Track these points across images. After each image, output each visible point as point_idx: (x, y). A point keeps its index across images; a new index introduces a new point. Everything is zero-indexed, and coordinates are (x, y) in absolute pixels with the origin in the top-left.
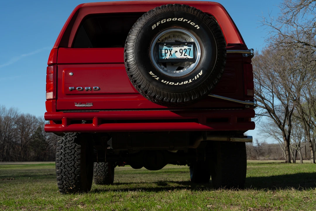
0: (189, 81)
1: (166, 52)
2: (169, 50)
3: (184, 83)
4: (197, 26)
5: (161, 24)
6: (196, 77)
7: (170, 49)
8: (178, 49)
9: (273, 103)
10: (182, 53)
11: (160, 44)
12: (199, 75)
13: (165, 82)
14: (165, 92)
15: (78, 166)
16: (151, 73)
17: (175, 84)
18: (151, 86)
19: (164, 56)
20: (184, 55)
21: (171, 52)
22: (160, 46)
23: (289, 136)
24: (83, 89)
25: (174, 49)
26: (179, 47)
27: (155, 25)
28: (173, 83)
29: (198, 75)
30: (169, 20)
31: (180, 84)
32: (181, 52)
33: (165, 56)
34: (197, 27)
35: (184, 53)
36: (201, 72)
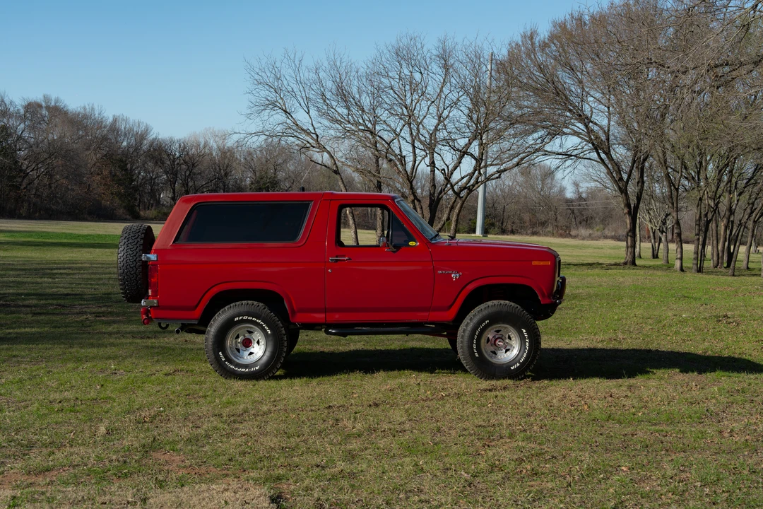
9: (609, 130)
23: (637, 207)
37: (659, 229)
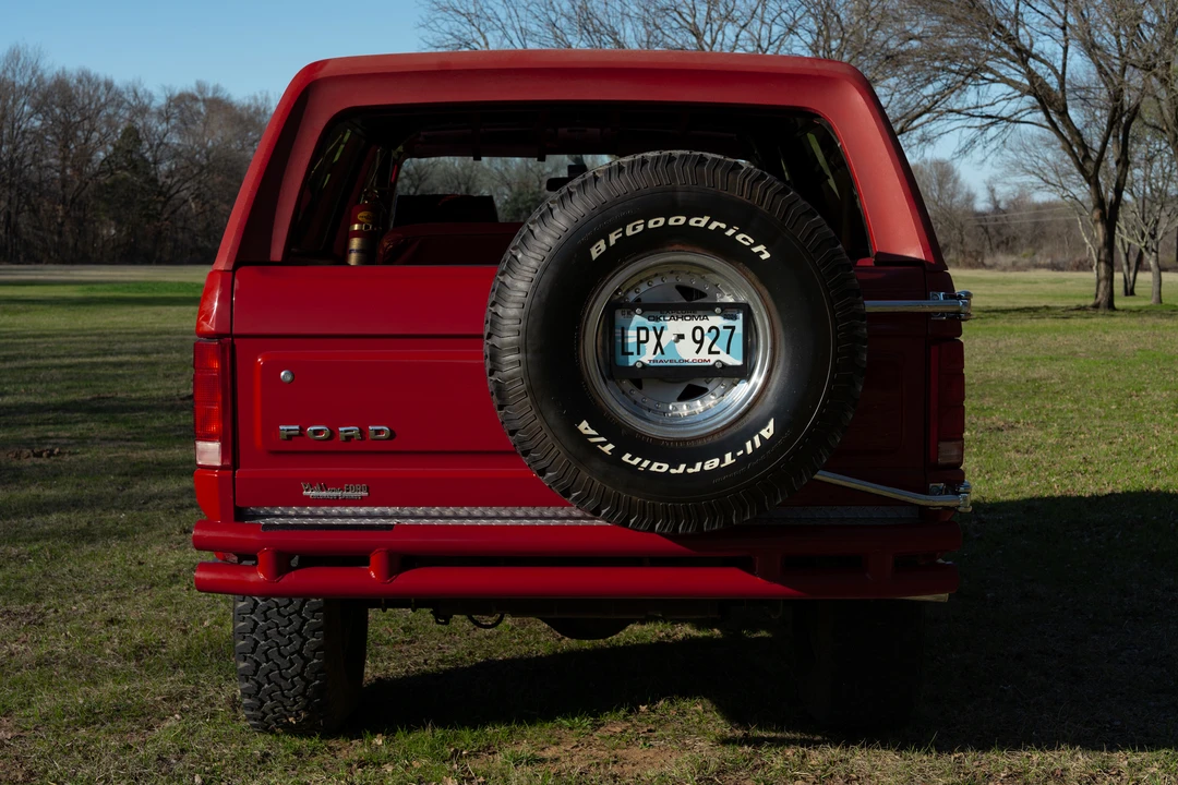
0: (722, 461)
1: (643, 338)
2: (655, 329)
3: (707, 467)
4: (761, 248)
5: (623, 239)
6: (749, 444)
7: (658, 325)
8: (685, 326)
9: (1064, 73)
10: (701, 342)
11: (619, 307)
12: (761, 437)
13: (638, 460)
14: (634, 498)
15: (315, 651)
16: (584, 426)
17: (673, 471)
18: (585, 475)
19: (632, 354)
20: (710, 352)
21: (659, 337)
22: (618, 313)
23: (1115, 206)
24: (333, 434)
25: (674, 326)
26: (692, 318)
27: (602, 245)
28: (665, 467)
29: (756, 438)
30: (656, 223)
31: (690, 471)
32: (698, 338)
33: (639, 354)
34: (761, 253)
35: (708, 341)
36: (771, 425)
37: (1145, 247)
